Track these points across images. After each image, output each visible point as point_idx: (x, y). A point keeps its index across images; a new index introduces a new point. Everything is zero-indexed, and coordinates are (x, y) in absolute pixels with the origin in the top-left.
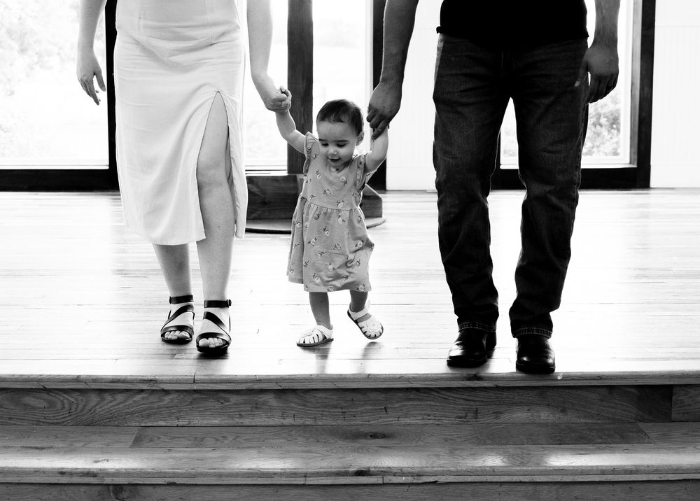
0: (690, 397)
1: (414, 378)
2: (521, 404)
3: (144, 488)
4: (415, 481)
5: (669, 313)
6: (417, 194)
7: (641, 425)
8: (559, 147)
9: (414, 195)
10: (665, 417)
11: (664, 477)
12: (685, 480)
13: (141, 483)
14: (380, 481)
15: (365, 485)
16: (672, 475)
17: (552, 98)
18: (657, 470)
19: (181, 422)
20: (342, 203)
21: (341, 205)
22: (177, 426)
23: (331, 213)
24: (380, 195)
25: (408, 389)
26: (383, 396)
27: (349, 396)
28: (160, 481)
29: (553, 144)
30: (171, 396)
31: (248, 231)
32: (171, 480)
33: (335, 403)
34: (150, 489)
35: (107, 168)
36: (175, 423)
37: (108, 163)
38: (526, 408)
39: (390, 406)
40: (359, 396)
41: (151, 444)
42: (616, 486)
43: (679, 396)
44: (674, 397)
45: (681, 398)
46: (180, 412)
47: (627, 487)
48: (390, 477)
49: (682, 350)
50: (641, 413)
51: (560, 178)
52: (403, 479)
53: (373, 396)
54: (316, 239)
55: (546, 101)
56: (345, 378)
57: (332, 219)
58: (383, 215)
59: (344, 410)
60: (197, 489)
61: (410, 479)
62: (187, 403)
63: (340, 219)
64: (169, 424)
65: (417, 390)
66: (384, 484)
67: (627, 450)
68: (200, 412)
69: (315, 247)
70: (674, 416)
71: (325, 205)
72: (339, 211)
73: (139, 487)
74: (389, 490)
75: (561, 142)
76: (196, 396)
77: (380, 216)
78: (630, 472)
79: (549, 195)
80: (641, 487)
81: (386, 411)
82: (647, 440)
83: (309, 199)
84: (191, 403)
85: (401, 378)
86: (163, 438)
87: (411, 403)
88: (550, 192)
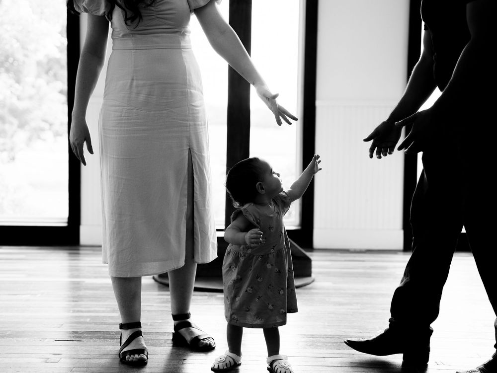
6: (341, 253)
9: (339, 254)
24: (308, 254)
31: (196, 289)
35: (66, 225)
37: (66, 220)
58: (313, 275)
77: (309, 275)
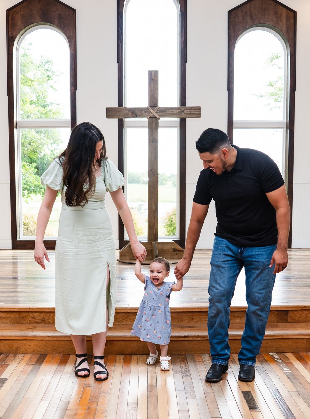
0: (294, 314)
1: (202, 308)
2: (238, 317)
3: (114, 342)
4: (203, 339)
5: (291, 290)
7: (278, 324)
8: (262, 291)
10: (286, 321)
11: (284, 337)
12: (290, 338)
13: (114, 340)
14: (192, 339)
15: (187, 340)
16: (286, 337)
17: (260, 271)
18: (281, 335)
19: (123, 323)
20: (161, 304)
21: (160, 305)
22: (122, 325)
23: (156, 308)
25: (200, 312)
26: (192, 314)
27: (180, 314)
28: (120, 339)
29: (260, 290)
30: (120, 315)
32: (124, 339)
33: (176, 317)
34: (117, 342)
36: (122, 323)
38: (240, 318)
39: (194, 318)
40: (184, 314)
41: (115, 329)
42: (268, 341)
43: (290, 314)
44: (289, 315)
45: (291, 314)
46: (123, 320)
47: (272, 341)
48: (195, 338)
49: (293, 300)
50: (278, 320)
51: (261, 304)
52: (200, 338)
53: (188, 314)
54: (149, 319)
55: (258, 272)
56: (179, 308)
57: (157, 310)
59: (178, 319)
60: (132, 342)
61: (202, 339)
62: (125, 317)
63: (160, 311)
64: (119, 324)
65: (203, 312)
66: (193, 340)
67: (273, 330)
68: (130, 320)
69: (148, 322)
70: (289, 320)
71: (154, 305)
72: (159, 307)
73: (113, 342)
74: (195, 342)
75: (263, 289)
76: (129, 314)
78: (273, 336)
79: (257, 311)
80: (276, 341)
81: (193, 319)
82: (279, 327)
83: (147, 302)
84: (127, 317)
85: (198, 308)
86: (118, 328)
87: (201, 316)
88: (257, 309)
